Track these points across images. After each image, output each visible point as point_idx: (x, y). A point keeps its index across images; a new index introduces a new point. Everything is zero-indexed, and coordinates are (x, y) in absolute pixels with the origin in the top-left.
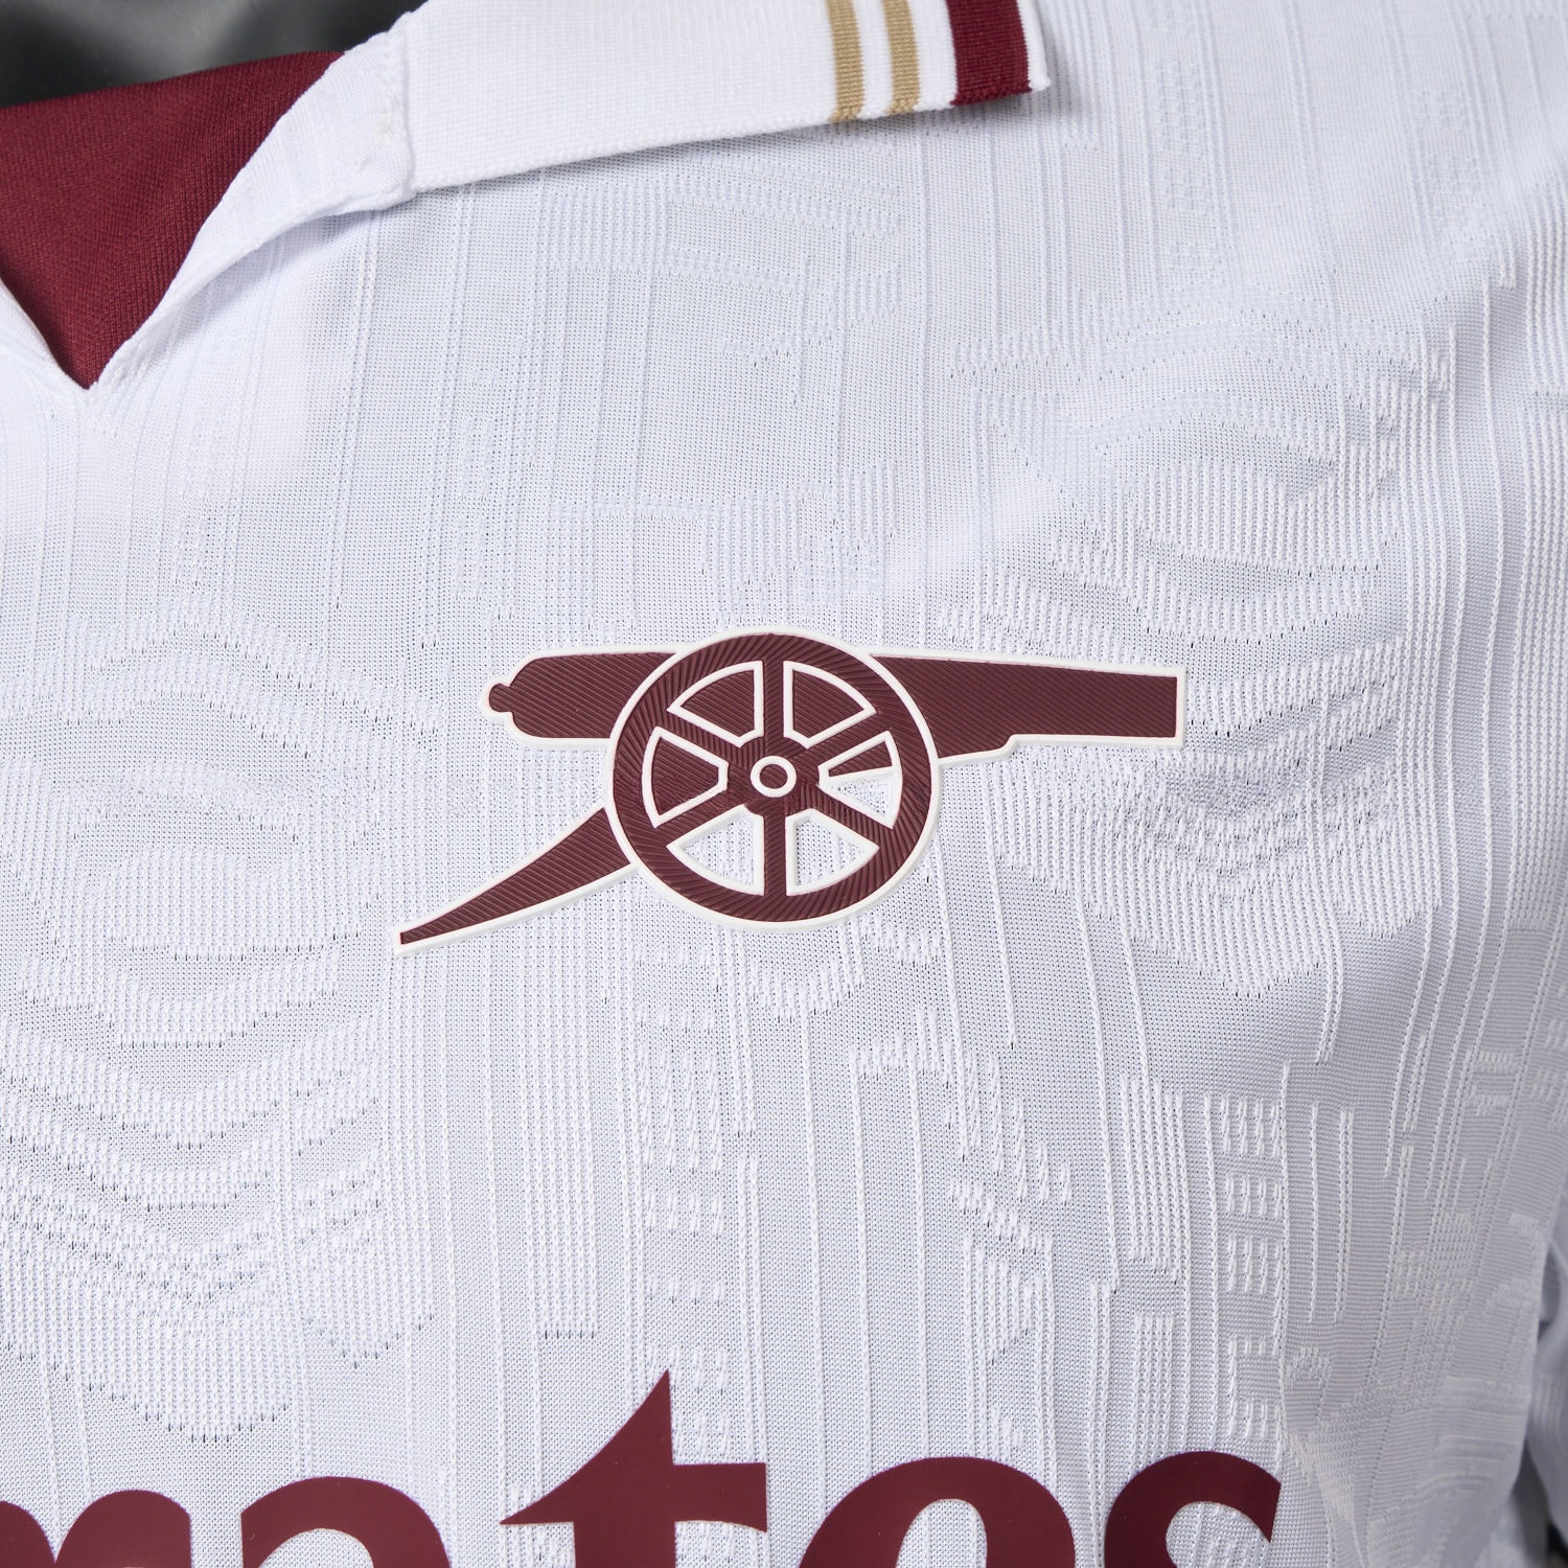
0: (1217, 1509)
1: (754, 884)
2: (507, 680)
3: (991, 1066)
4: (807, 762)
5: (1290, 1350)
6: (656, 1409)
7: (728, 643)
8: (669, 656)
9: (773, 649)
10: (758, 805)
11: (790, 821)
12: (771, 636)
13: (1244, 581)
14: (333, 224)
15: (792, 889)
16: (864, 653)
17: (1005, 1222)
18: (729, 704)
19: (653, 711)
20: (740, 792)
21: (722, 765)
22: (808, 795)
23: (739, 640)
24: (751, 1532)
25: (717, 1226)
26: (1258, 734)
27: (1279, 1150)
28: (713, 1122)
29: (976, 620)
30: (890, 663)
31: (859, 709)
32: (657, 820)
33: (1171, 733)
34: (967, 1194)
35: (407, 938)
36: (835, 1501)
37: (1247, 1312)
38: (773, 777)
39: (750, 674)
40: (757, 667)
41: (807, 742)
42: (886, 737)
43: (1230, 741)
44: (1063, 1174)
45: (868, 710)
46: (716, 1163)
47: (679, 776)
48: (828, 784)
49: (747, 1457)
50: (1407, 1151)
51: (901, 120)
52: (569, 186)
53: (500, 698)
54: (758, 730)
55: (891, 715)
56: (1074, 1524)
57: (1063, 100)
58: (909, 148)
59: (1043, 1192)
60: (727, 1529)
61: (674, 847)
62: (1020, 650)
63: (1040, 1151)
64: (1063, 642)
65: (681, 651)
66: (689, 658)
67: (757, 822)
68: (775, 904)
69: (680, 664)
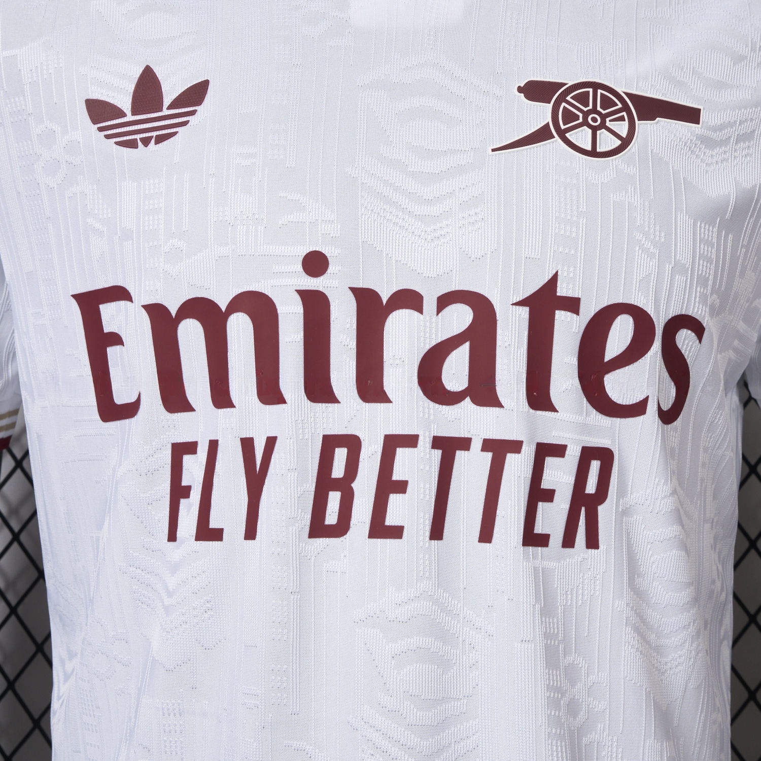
0: (689, 332)
1: (589, 147)
2: (522, 85)
3: (647, 204)
4: (604, 117)
5: (712, 294)
6: (554, 279)
7: (583, 82)
8: (567, 84)
9: (596, 86)
10: (590, 126)
11: (598, 132)
12: (595, 82)
13: (720, 85)
15: (598, 150)
16: (620, 90)
17: (648, 245)
18: (583, 99)
19: (562, 98)
20: (585, 123)
21: (581, 115)
22: (603, 126)
23: (586, 82)
24: (575, 315)
25: (574, 235)
26: (721, 128)
27: (715, 240)
28: (575, 208)
29: (650, 85)
30: (627, 94)
31: (617, 105)
32: (563, 127)
33: (699, 124)
34: (638, 236)
35: (493, 150)
36: (597, 310)
37: (703, 281)
38: (594, 120)
39: (589, 92)
40: (591, 90)
41: (604, 112)
42: (624, 114)
43: (715, 129)
44: (663, 235)
45: (620, 106)
46: (575, 219)
47: (569, 117)
48: (608, 124)
49: (576, 296)
50: (744, 250)
53: (520, 90)
54: (591, 107)
55: (626, 108)
56: (656, 326)
59: (657, 239)
60: (569, 314)
61: (567, 135)
62: (660, 95)
63: (658, 228)
64: (672, 95)
65: (570, 83)
66: (572, 86)
67: (590, 131)
68: (593, 153)
69: (570, 87)
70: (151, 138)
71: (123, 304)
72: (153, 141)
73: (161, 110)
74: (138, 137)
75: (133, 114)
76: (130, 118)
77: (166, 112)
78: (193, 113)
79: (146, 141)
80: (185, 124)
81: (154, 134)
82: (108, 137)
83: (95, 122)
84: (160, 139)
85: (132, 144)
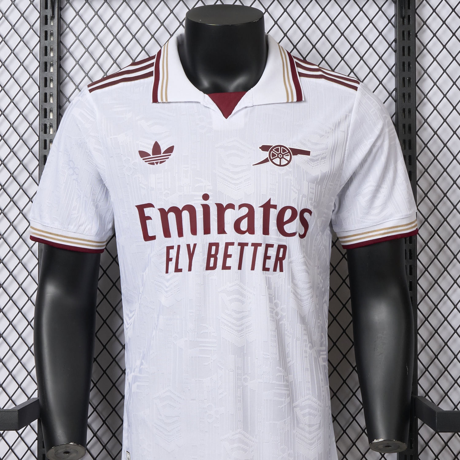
0: (308, 213)
1: (279, 164)
3: (295, 179)
4: (283, 155)
5: (314, 202)
6: (270, 200)
7: (277, 145)
9: (281, 146)
10: (279, 158)
11: (281, 159)
13: (316, 144)
14: (246, 107)
15: (281, 164)
17: (295, 190)
18: (277, 150)
19: (271, 150)
20: (278, 157)
21: (277, 155)
22: (283, 157)
24: (275, 210)
25: (275, 188)
26: (317, 156)
27: (315, 188)
28: (275, 181)
30: (289, 148)
32: (272, 158)
33: (310, 155)
34: (292, 188)
35: (253, 165)
36: (281, 208)
37: (311, 199)
38: (280, 156)
40: (279, 147)
41: (283, 154)
42: (289, 154)
43: (314, 157)
44: (299, 187)
45: (287, 151)
46: (275, 183)
47: (274, 155)
48: (284, 157)
49: (276, 204)
50: (324, 190)
51: (292, 102)
52: (265, 106)
53: (260, 148)
54: (279, 152)
55: (289, 152)
56: (298, 211)
57: (305, 101)
58: (293, 104)
59: (298, 188)
60: (274, 209)
61: (273, 160)
62: (299, 148)
63: (298, 185)
64: (302, 147)
65: (274, 146)
67: (279, 159)
68: (280, 165)
70: (158, 162)
71: (151, 208)
72: (159, 163)
73: (161, 154)
74: (155, 162)
75: (153, 155)
76: (152, 156)
77: (162, 155)
78: (170, 155)
79: (157, 163)
80: (168, 158)
81: (159, 161)
82: (146, 162)
83: (142, 157)
84: (161, 162)
85: (153, 164)
